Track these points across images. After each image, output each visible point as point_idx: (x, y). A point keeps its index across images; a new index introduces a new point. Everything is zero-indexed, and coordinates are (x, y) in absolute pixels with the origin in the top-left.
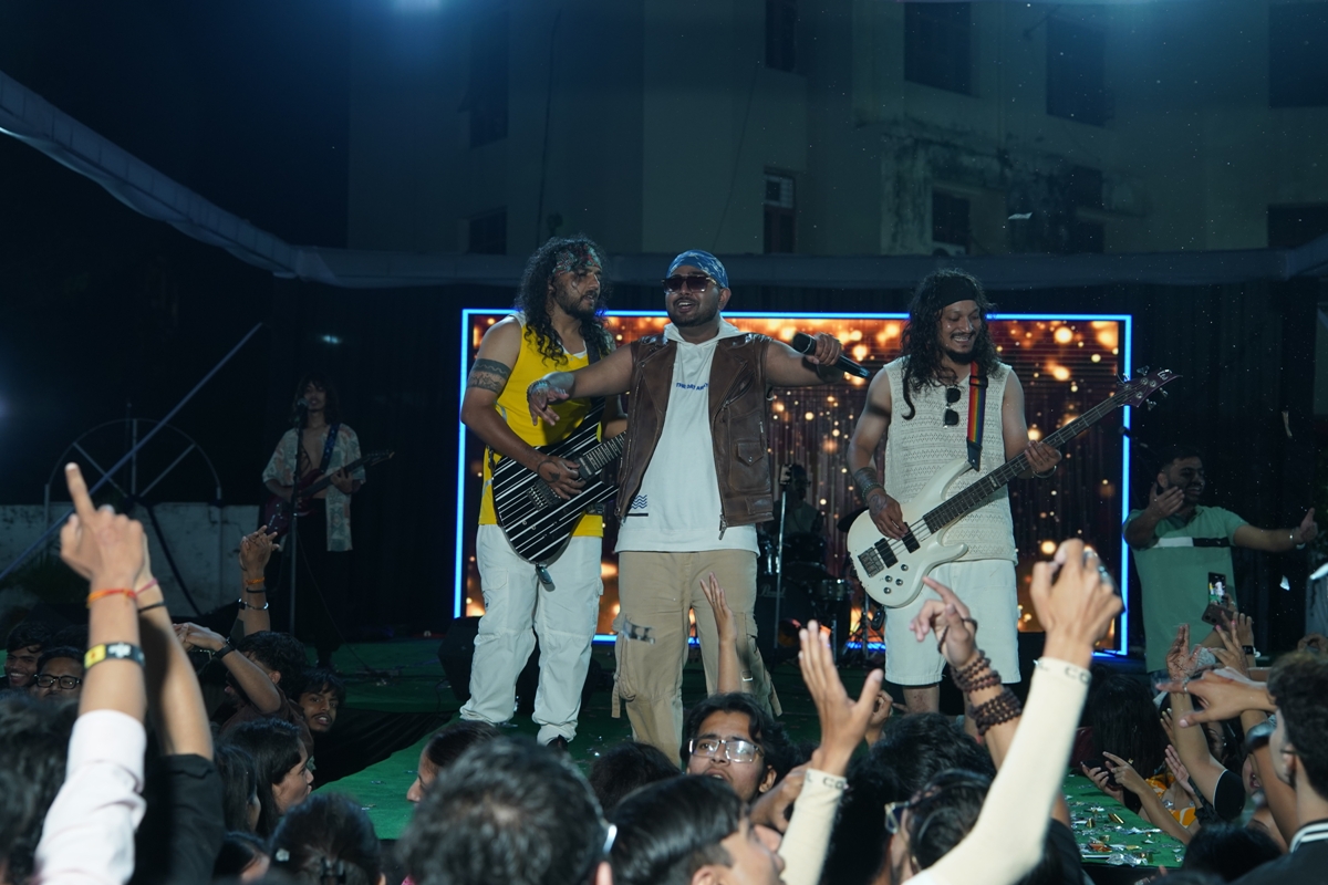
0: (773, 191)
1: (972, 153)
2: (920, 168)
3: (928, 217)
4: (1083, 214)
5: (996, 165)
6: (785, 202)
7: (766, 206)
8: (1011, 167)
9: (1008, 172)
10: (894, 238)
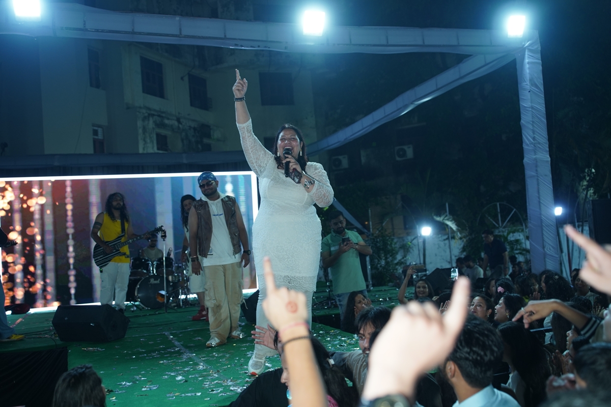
0: (95, 133)
1: (168, 119)
2: (151, 124)
3: (155, 142)
4: (206, 141)
5: (176, 123)
6: (100, 137)
7: (94, 138)
8: (181, 124)
9: (180, 126)
10: (144, 149)
